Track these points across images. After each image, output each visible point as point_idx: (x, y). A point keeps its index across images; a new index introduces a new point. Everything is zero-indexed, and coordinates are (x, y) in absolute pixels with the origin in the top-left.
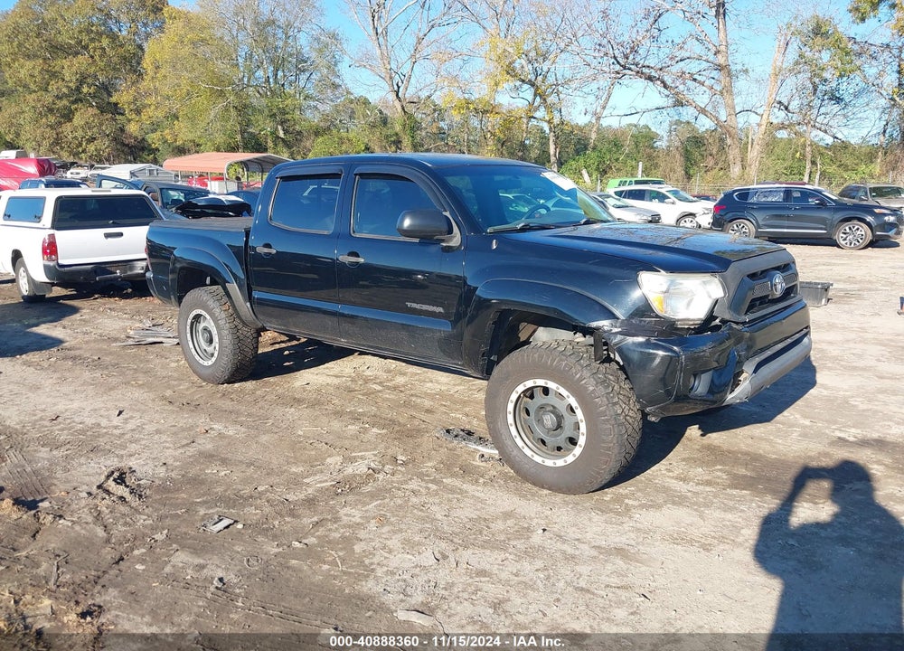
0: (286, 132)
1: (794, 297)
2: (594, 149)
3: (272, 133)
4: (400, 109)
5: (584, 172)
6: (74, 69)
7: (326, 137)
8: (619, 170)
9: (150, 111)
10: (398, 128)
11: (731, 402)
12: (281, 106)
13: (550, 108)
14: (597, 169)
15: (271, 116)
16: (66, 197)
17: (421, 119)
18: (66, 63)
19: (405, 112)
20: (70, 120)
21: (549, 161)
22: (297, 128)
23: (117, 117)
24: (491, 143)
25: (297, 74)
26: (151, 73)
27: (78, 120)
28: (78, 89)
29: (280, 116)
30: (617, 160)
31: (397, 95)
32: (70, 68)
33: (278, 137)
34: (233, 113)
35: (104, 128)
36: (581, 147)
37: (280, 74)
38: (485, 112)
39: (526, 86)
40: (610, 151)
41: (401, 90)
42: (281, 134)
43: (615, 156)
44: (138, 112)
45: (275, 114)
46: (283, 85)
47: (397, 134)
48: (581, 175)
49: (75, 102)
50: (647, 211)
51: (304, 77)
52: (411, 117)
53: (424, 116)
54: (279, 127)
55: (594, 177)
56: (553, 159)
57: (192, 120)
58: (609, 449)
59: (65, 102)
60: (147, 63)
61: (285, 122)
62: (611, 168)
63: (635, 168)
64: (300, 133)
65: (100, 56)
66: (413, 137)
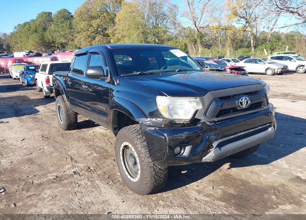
0: (158, 40)
1: (263, 107)
2: (269, 41)
3: (154, 41)
4: (196, 30)
5: (265, 50)
6: (96, 23)
7: (171, 41)
8: (279, 49)
9: (117, 35)
10: (196, 37)
11: (205, 161)
12: (157, 31)
13: (252, 27)
14: (270, 49)
15: (154, 35)
16: (53, 64)
17: (210, 33)
18: (94, 22)
19: (198, 31)
20: (95, 39)
21: (251, 47)
22: (162, 39)
23: (108, 38)
24: (229, 40)
25: (163, 20)
26: (117, 23)
27: (97, 39)
28: (97, 30)
29: (156, 35)
30: (278, 45)
31: (195, 25)
32: (95, 23)
33: (156, 42)
34: (141, 34)
35: (104, 41)
36: (264, 40)
37: (157, 20)
38: (226, 29)
39: (242, 19)
40: (276, 42)
41: (196, 23)
42: (157, 41)
43: (278, 44)
44: (114, 36)
45: (155, 35)
46: (158, 24)
47: (195, 39)
48: (264, 51)
49: (97, 34)
50: (282, 64)
51: (165, 21)
52: (200, 33)
53: (210, 32)
54: (157, 39)
55: (269, 52)
56: (252, 45)
57: (129, 37)
58: (146, 178)
59: (93, 34)
60: (116, 20)
61: (158, 37)
62: (276, 48)
63: (285, 48)
64: (163, 40)
65: (104, 19)
66: (201, 40)
